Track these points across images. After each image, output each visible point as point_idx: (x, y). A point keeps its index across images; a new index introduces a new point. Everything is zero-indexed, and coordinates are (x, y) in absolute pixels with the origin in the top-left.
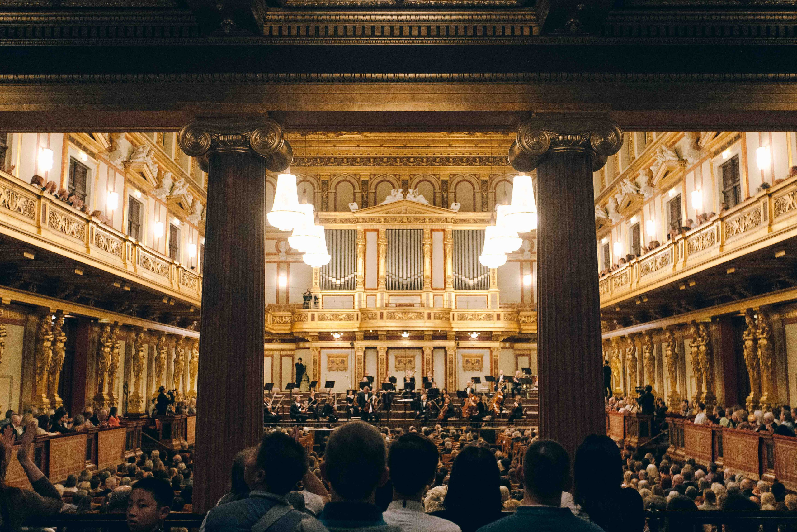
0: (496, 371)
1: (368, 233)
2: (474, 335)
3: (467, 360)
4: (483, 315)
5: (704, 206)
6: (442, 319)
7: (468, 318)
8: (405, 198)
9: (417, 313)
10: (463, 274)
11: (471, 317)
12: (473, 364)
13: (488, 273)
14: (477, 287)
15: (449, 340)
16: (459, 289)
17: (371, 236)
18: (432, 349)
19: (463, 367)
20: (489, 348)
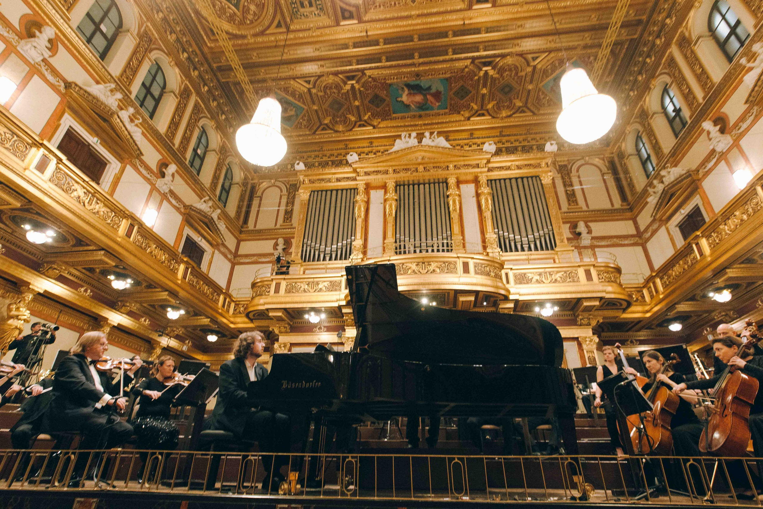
1: (373, 193)
6: (488, 274)
7: (534, 280)
8: (420, 142)
9: (444, 263)
10: (511, 232)
11: (538, 277)
14: (534, 247)
16: (506, 251)
17: (376, 196)
20: (576, 339)
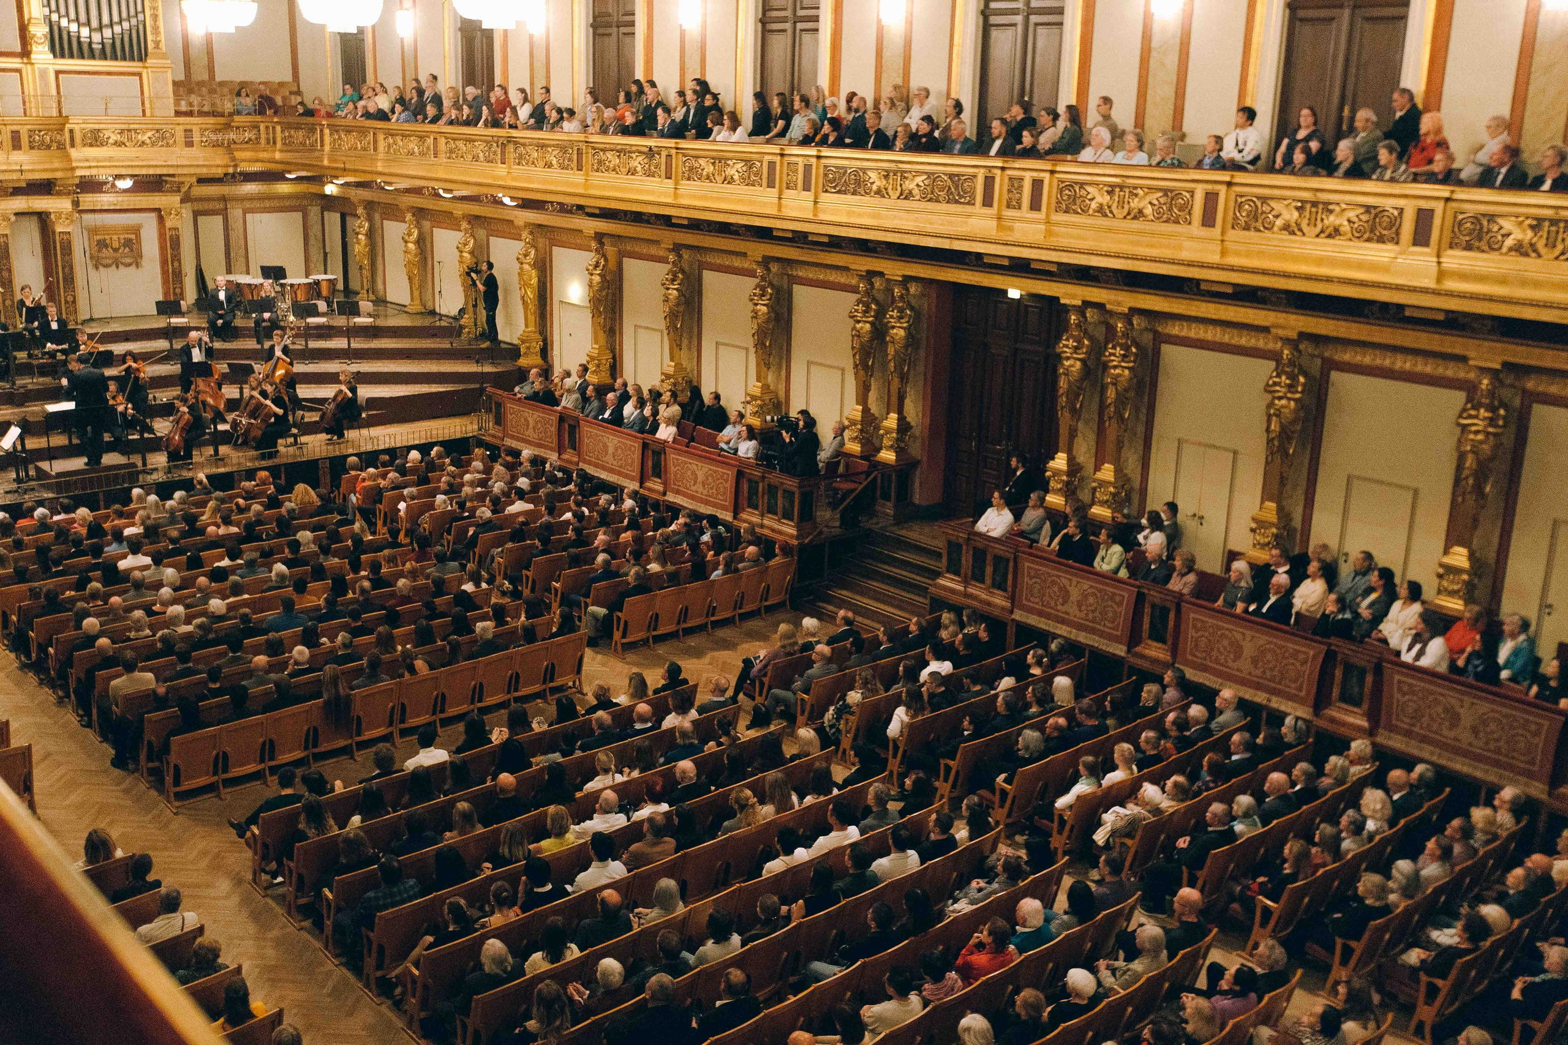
0: (176, 264)
2: (127, 184)
3: (99, 242)
4: (149, 134)
5: (910, 23)
6: (49, 147)
7: (111, 140)
10: (72, 16)
11: (118, 137)
12: (116, 250)
13: (141, 17)
14: (111, 51)
15: (59, 194)
16: (63, 56)
18: (13, 218)
19: (91, 258)
20: (158, 210)
